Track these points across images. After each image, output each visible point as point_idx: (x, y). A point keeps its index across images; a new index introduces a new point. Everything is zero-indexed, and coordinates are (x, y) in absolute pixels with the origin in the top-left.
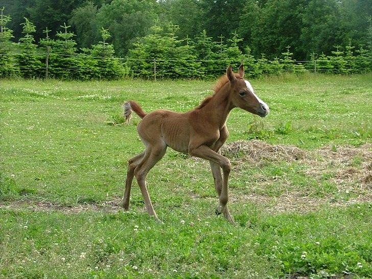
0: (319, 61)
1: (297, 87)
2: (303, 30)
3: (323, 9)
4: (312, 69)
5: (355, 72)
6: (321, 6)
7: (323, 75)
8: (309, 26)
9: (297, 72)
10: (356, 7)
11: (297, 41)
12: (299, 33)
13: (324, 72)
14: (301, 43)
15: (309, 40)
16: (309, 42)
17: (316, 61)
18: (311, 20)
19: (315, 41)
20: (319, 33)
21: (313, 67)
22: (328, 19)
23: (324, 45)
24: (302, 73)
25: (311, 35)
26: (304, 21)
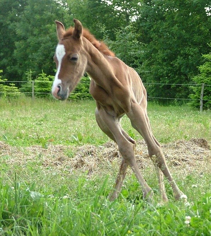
0: (38, 81)
1: (7, 112)
2: (17, 44)
3: (44, 17)
4: (28, 92)
5: (85, 97)
6: (41, 12)
7: (43, 101)
8: (25, 38)
9: (9, 96)
10: (85, 15)
11: (10, 58)
12: (13, 48)
13: (45, 97)
14: (14, 62)
15: (25, 57)
16: (25, 60)
17: (33, 81)
18: (27, 31)
19: (33, 59)
20: (38, 48)
21: (30, 90)
22: (51, 30)
23: (45, 64)
24: (16, 97)
25: (28, 51)
26: (19, 32)
